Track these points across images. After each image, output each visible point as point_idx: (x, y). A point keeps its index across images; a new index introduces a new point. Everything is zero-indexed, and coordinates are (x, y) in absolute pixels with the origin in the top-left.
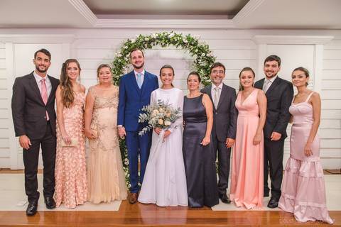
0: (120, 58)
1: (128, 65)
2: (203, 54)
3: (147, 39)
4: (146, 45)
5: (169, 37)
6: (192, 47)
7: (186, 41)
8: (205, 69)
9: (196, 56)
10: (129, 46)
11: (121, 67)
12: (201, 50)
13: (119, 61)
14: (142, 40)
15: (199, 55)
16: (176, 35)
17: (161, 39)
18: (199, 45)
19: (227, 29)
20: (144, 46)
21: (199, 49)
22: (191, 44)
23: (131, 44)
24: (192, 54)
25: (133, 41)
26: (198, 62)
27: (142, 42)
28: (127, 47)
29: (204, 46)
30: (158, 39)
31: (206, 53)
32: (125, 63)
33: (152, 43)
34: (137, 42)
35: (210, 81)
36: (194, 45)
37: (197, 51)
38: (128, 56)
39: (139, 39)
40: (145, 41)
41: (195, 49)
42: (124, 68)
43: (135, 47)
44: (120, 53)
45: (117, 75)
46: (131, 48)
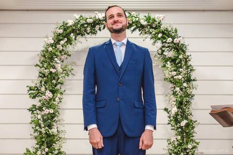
0: (52, 45)
1: (63, 57)
2: (169, 40)
3: (89, 21)
4: (89, 29)
6: (154, 31)
7: (144, 23)
8: (173, 60)
9: (159, 44)
10: (65, 30)
11: (51, 59)
12: (166, 34)
13: (50, 49)
14: (82, 22)
15: (163, 43)
18: (163, 28)
19: (203, 11)
20: (86, 31)
21: (163, 33)
22: (151, 27)
23: (68, 27)
24: (152, 41)
25: (71, 22)
26: (163, 51)
27: (82, 25)
28: (61, 31)
29: (170, 29)
31: (173, 38)
32: (58, 53)
33: (97, 27)
34: (75, 24)
35: (180, 77)
36: (155, 28)
37: (160, 35)
38: (62, 42)
39: (79, 21)
40: (87, 23)
41: (158, 33)
42: (56, 59)
43: (73, 31)
44: (51, 38)
45: (46, 69)
46: (68, 34)
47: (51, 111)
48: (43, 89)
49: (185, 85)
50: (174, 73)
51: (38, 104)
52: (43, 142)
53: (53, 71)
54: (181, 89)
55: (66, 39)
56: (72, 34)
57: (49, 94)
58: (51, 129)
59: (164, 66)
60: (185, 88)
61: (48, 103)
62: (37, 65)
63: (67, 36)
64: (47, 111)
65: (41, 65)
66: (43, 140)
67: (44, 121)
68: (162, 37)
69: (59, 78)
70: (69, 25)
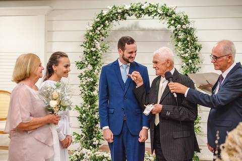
0: (92, 31)
1: (101, 38)
2: (179, 26)
3: (119, 11)
4: (119, 17)
5: (143, 7)
6: (168, 19)
7: (161, 12)
9: (173, 28)
10: (101, 18)
11: (92, 40)
12: (178, 21)
13: (91, 33)
14: (114, 11)
15: (176, 27)
16: (151, 6)
17: (134, 10)
20: (117, 18)
21: (175, 20)
22: (166, 15)
23: (103, 17)
24: (168, 25)
25: (105, 13)
27: (114, 14)
28: (99, 20)
30: (131, 10)
31: (182, 24)
33: (126, 15)
35: (187, 55)
36: (169, 16)
37: (173, 22)
38: (99, 28)
39: (112, 11)
40: (117, 13)
41: (171, 20)
42: (95, 41)
43: (108, 19)
44: (91, 25)
45: (88, 48)
46: (103, 21)
47: (92, 80)
48: (86, 63)
49: (190, 61)
50: (182, 52)
51: (84, 74)
52: (87, 101)
53: (93, 49)
54: (188, 64)
55: (102, 26)
56: (107, 21)
57: (90, 67)
58: (92, 92)
59: (177, 45)
60: (191, 64)
61: (90, 73)
62: (82, 46)
63: (103, 23)
64: (89, 80)
65: (85, 45)
66: (87, 99)
67: (88, 86)
68: (175, 23)
69: (98, 54)
70: (104, 15)
